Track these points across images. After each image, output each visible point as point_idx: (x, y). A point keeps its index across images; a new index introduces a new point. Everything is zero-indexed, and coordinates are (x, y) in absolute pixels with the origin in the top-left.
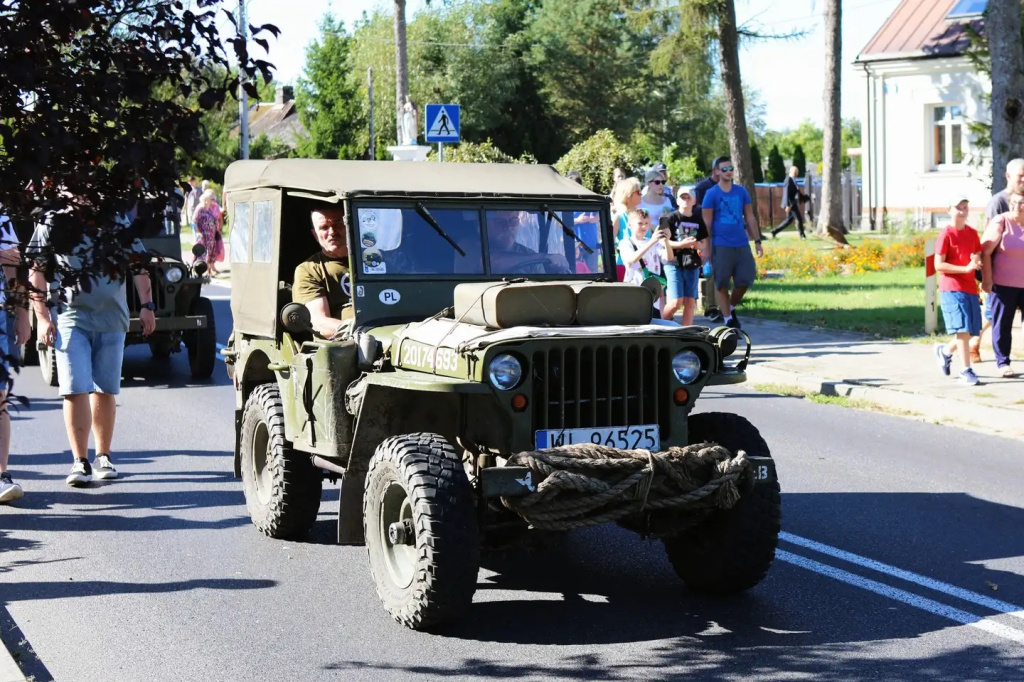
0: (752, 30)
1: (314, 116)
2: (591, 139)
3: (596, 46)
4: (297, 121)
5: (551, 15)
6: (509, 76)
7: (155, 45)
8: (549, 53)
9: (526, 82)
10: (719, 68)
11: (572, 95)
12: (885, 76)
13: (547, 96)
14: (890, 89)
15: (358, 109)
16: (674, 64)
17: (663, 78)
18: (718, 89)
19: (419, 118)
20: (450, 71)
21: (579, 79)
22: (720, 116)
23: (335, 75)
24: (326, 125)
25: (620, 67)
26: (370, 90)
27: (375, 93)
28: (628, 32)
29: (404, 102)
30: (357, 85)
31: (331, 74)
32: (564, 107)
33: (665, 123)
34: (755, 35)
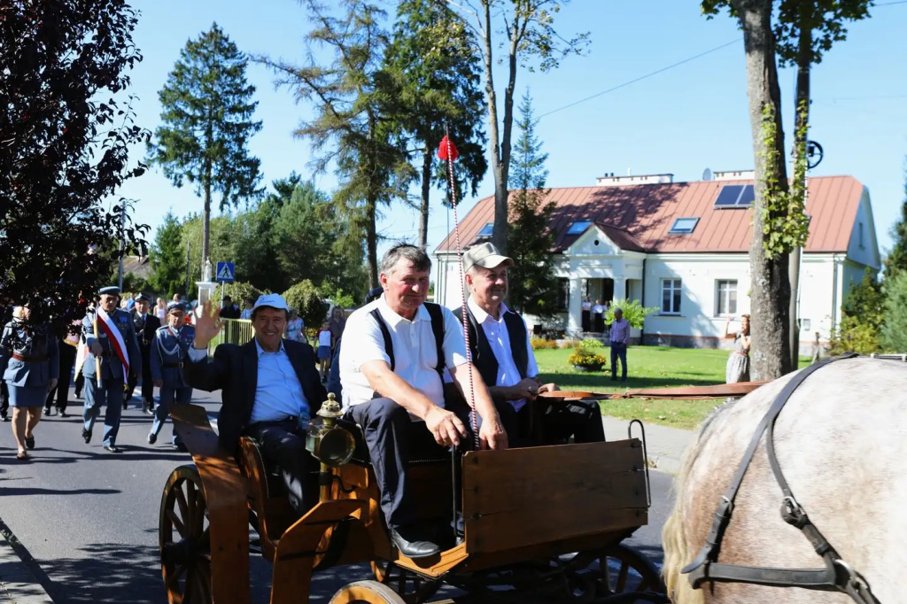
0: (383, 235)
1: (158, 264)
2: (300, 284)
3: (306, 238)
4: (149, 267)
5: (284, 221)
6: (261, 250)
7: (90, 227)
8: (282, 239)
9: (271, 253)
10: (367, 253)
11: (293, 261)
12: (448, 261)
13: (280, 261)
14: (449, 268)
15: (182, 262)
16: (345, 249)
17: (340, 256)
18: (366, 263)
19: (213, 267)
20: (233, 245)
21: (296, 254)
22: (367, 276)
23: (171, 244)
24: (163, 269)
25: (318, 249)
26: (189, 252)
27: (191, 254)
28: (324, 232)
29: (206, 260)
30: (182, 250)
31: (168, 243)
32: (288, 267)
33: (339, 278)
34: (385, 238)
